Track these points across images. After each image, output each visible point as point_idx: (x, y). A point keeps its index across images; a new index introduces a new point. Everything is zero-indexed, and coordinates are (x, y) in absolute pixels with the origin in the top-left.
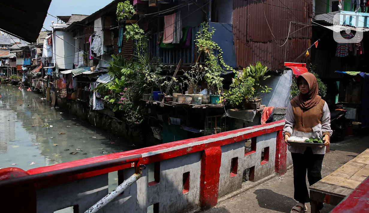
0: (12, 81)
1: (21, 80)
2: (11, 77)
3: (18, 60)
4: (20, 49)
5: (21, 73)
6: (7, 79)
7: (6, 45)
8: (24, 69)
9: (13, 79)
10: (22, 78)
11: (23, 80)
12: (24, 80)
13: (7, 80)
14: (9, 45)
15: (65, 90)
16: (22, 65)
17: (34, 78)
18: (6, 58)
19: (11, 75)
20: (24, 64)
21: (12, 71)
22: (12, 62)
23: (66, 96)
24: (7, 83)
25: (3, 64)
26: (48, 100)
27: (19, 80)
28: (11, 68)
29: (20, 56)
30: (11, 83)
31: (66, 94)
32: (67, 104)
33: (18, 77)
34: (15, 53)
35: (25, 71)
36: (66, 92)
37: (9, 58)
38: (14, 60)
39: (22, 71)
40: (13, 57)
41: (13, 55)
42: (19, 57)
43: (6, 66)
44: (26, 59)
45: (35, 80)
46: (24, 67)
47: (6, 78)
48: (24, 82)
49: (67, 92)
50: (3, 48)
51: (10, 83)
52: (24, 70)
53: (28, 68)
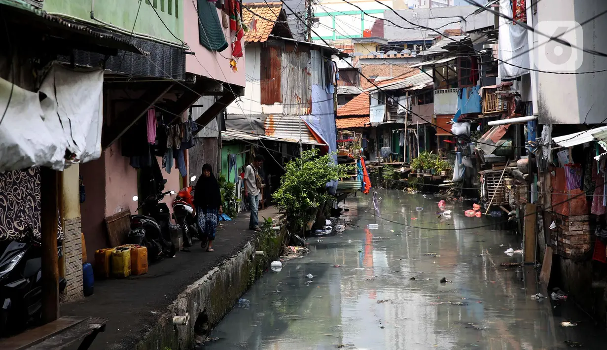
0: (418, 176)
1: (449, 174)
2: (416, 162)
3: (440, 95)
4: (447, 55)
5: (450, 145)
6: (402, 170)
7: (410, 45)
8: (458, 129)
9: (422, 168)
10: (453, 164)
11: (457, 174)
12: (461, 174)
13: (404, 175)
14: (420, 43)
15: (579, 218)
16: (451, 115)
17: (488, 166)
18: (399, 93)
19: (417, 156)
20: (459, 111)
21: (421, 138)
22: (419, 104)
23: (585, 247)
24: (403, 186)
25: (391, 113)
26: (530, 260)
27: (443, 173)
28: (414, 127)
29: (448, 81)
30: (417, 187)
31: (587, 237)
32: (595, 284)
33: (439, 161)
34: (430, 72)
35: (465, 138)
36: (586, 228)
37: (410, 92)
38: (424, 96)
39: (453, 137)
40: (421, 87)
41: (421, 80)
42: (445, 83)
43: (400, 121)
44: (465, 91)
45: (490, 175)
46: (460, 121)
47: (399, 166)
48: (459, 181)
49: (592, 232)
50: (399, 56)
51: (411, 186)
52: (462, 136)
53: (473, 127)
